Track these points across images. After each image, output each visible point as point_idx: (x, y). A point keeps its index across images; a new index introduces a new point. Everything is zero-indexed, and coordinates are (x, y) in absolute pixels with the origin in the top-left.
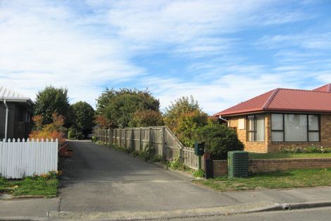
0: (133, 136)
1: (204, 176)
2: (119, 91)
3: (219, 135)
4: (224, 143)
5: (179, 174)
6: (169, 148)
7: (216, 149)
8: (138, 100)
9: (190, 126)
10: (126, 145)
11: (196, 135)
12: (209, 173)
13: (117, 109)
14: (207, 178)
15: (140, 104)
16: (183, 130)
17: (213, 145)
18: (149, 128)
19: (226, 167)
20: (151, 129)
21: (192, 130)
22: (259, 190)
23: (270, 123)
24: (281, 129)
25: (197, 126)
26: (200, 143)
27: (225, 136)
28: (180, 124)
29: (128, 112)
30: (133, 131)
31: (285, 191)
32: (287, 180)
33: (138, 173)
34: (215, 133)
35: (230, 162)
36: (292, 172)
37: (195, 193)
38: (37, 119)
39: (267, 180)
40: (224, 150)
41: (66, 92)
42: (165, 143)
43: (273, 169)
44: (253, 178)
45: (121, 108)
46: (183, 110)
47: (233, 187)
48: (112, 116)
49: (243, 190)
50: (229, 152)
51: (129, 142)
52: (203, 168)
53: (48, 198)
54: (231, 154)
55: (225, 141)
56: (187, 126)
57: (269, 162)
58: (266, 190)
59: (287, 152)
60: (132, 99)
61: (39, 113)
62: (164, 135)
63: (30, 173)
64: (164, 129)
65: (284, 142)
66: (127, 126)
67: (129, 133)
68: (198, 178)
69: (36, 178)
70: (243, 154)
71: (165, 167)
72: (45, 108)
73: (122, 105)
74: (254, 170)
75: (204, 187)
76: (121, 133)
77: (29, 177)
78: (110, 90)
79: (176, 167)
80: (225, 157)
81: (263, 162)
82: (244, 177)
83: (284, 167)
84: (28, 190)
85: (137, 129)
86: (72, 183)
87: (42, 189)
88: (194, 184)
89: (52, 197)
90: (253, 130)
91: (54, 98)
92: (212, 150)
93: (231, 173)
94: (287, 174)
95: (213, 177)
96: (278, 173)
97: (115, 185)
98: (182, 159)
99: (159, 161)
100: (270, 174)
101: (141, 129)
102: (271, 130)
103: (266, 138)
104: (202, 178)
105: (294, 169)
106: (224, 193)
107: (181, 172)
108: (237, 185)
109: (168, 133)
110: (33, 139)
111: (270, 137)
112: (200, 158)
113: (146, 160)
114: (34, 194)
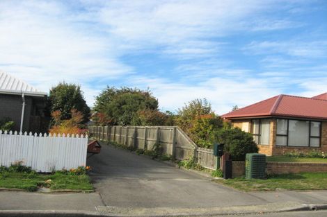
0: (136, 134)
1: (223, 177)
2: (120, 89)
3: (237, 138)
4: (242, 145)
5: (194, 173)
6: (180, 148)
7: (236, 150)
8: (140, 100)
9: (205, 127)
10: (127, 143)
11: (213, 137)
12: (228, 173)
13: (119, 107)
14: (226, 178)
15: (143, 103)
16: (198, 132)
17: (232, 147)
18: (156, 127)
19: (244, 168)
20: (159, 129)
21: (208, 131)
22: (280, 191)
23: (275, 128)
24: (285, 134)
25: (213, 128)
26: (219, 144)
27: (243, 139)
28: (195, 125)
29: (131, 110)
30: (136, 129)
31: (303, 193)
32: (301, 183)
33: (155, 171)
34: (234, 135)
35: (248, 164)
36: (304, 175)
37: (221, 192)
38: (56, 114)
39: (283, 182)
40: (242, 152)
41: (79, 88)
42: (175, 143)
43: (286, 172)
44: (269, 180)
45: (123, 106)
46: (197, 112)
47: (254, 188)
48: (113, 114)
49: (265, 190)
50: (247, 154)
51: (130, 140)
52: (221, 168)
53: (87, 192)
54: (249, 156)
55: (243, 143)
56: (202, 128)
57: (282, 165)
58: (286, 191)
59: (290, 156)
60: (135, 98)
61: (57, 109)
62: (175, 135)
63: (59, 168)
64: (175, 129)
65: (288, 147)
66: (129, 124)
67: (132, 131)
68: (217, 178)
69: (65, 172)
70: (258, 156)
71: (177, 166)
72: (63, 103)
73: (124, 103)
74: (269, 173)
75: (227, 186)
76: (121, 130)
77: (59, 172)
78: (110, 88)
79: (190, 166)
80: (243, 158)
81: (277, 164)
82: (261, 178)
83: (296, 171)
84: (64, 184)
85: (142, 127)
86: (100, 179)
87: (77, 184)
88: (214, 183)
89: (90, 192)
90: (257, 133)
91: (72, 94)
92: (231, 151)
93: (249, 174)
94: (299, 177)
95: (231, 178)
96: (291, 176)
97: (142, 181)
98: (196, 159)
99: (168, 159)
100: (285, 176)
101: (146, 128)
102: (276, 135)
103: (271, 142)
104: (221, 178)
105: (305, 173)
106: (249, 193)
107: (196, 171)
108: (257, 185)
109: (180, 133)
110: (55, 134)
111: (274, 141)
112: (219, 159)
113: (153, 159)
114: (72, 189)
